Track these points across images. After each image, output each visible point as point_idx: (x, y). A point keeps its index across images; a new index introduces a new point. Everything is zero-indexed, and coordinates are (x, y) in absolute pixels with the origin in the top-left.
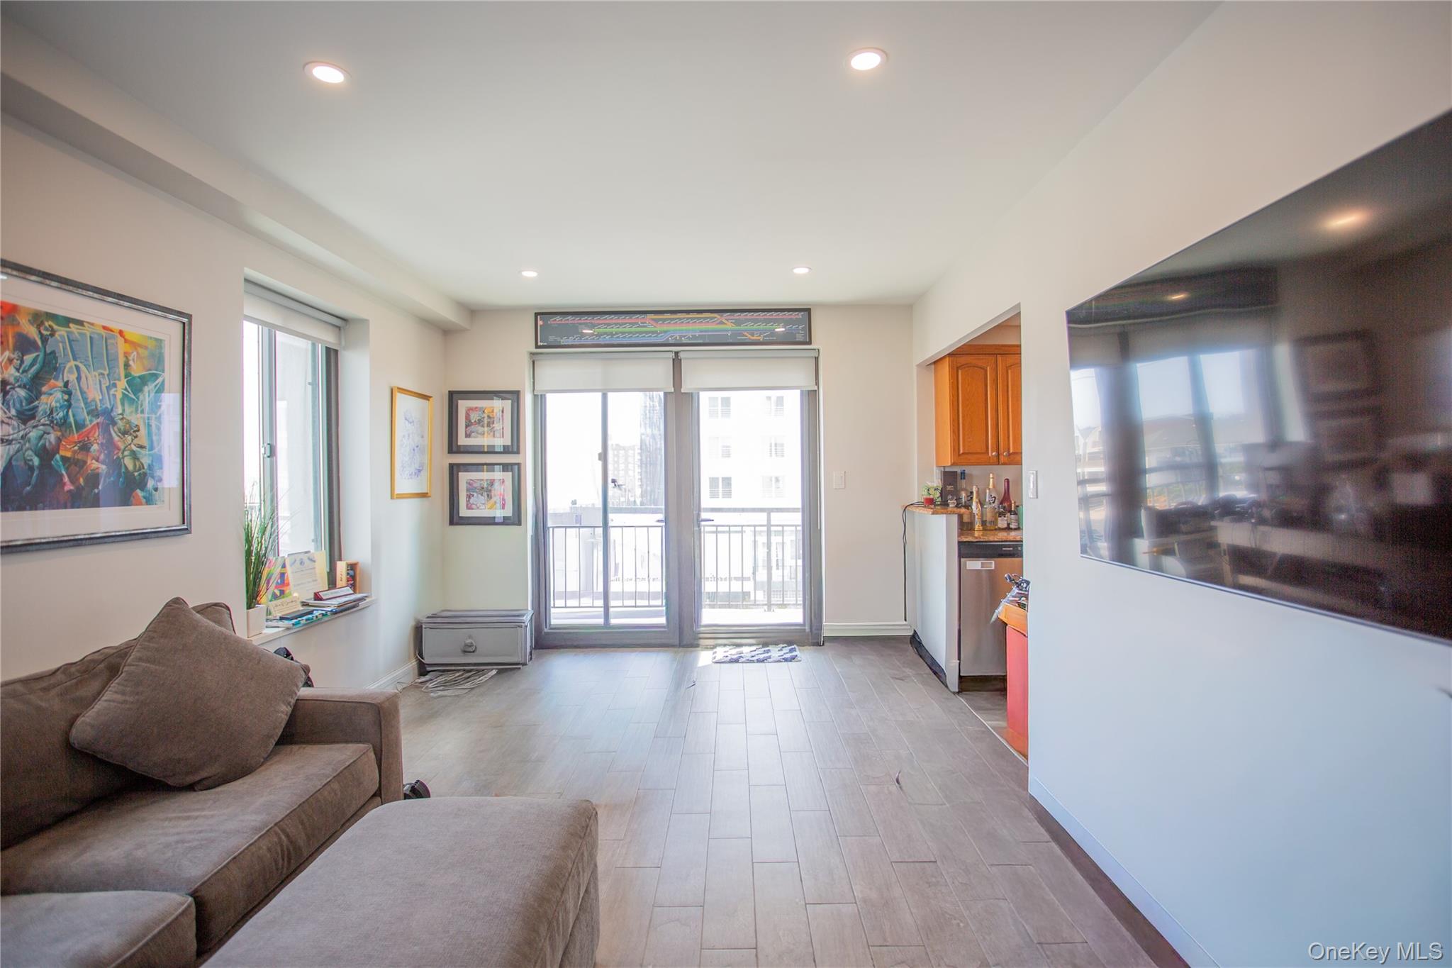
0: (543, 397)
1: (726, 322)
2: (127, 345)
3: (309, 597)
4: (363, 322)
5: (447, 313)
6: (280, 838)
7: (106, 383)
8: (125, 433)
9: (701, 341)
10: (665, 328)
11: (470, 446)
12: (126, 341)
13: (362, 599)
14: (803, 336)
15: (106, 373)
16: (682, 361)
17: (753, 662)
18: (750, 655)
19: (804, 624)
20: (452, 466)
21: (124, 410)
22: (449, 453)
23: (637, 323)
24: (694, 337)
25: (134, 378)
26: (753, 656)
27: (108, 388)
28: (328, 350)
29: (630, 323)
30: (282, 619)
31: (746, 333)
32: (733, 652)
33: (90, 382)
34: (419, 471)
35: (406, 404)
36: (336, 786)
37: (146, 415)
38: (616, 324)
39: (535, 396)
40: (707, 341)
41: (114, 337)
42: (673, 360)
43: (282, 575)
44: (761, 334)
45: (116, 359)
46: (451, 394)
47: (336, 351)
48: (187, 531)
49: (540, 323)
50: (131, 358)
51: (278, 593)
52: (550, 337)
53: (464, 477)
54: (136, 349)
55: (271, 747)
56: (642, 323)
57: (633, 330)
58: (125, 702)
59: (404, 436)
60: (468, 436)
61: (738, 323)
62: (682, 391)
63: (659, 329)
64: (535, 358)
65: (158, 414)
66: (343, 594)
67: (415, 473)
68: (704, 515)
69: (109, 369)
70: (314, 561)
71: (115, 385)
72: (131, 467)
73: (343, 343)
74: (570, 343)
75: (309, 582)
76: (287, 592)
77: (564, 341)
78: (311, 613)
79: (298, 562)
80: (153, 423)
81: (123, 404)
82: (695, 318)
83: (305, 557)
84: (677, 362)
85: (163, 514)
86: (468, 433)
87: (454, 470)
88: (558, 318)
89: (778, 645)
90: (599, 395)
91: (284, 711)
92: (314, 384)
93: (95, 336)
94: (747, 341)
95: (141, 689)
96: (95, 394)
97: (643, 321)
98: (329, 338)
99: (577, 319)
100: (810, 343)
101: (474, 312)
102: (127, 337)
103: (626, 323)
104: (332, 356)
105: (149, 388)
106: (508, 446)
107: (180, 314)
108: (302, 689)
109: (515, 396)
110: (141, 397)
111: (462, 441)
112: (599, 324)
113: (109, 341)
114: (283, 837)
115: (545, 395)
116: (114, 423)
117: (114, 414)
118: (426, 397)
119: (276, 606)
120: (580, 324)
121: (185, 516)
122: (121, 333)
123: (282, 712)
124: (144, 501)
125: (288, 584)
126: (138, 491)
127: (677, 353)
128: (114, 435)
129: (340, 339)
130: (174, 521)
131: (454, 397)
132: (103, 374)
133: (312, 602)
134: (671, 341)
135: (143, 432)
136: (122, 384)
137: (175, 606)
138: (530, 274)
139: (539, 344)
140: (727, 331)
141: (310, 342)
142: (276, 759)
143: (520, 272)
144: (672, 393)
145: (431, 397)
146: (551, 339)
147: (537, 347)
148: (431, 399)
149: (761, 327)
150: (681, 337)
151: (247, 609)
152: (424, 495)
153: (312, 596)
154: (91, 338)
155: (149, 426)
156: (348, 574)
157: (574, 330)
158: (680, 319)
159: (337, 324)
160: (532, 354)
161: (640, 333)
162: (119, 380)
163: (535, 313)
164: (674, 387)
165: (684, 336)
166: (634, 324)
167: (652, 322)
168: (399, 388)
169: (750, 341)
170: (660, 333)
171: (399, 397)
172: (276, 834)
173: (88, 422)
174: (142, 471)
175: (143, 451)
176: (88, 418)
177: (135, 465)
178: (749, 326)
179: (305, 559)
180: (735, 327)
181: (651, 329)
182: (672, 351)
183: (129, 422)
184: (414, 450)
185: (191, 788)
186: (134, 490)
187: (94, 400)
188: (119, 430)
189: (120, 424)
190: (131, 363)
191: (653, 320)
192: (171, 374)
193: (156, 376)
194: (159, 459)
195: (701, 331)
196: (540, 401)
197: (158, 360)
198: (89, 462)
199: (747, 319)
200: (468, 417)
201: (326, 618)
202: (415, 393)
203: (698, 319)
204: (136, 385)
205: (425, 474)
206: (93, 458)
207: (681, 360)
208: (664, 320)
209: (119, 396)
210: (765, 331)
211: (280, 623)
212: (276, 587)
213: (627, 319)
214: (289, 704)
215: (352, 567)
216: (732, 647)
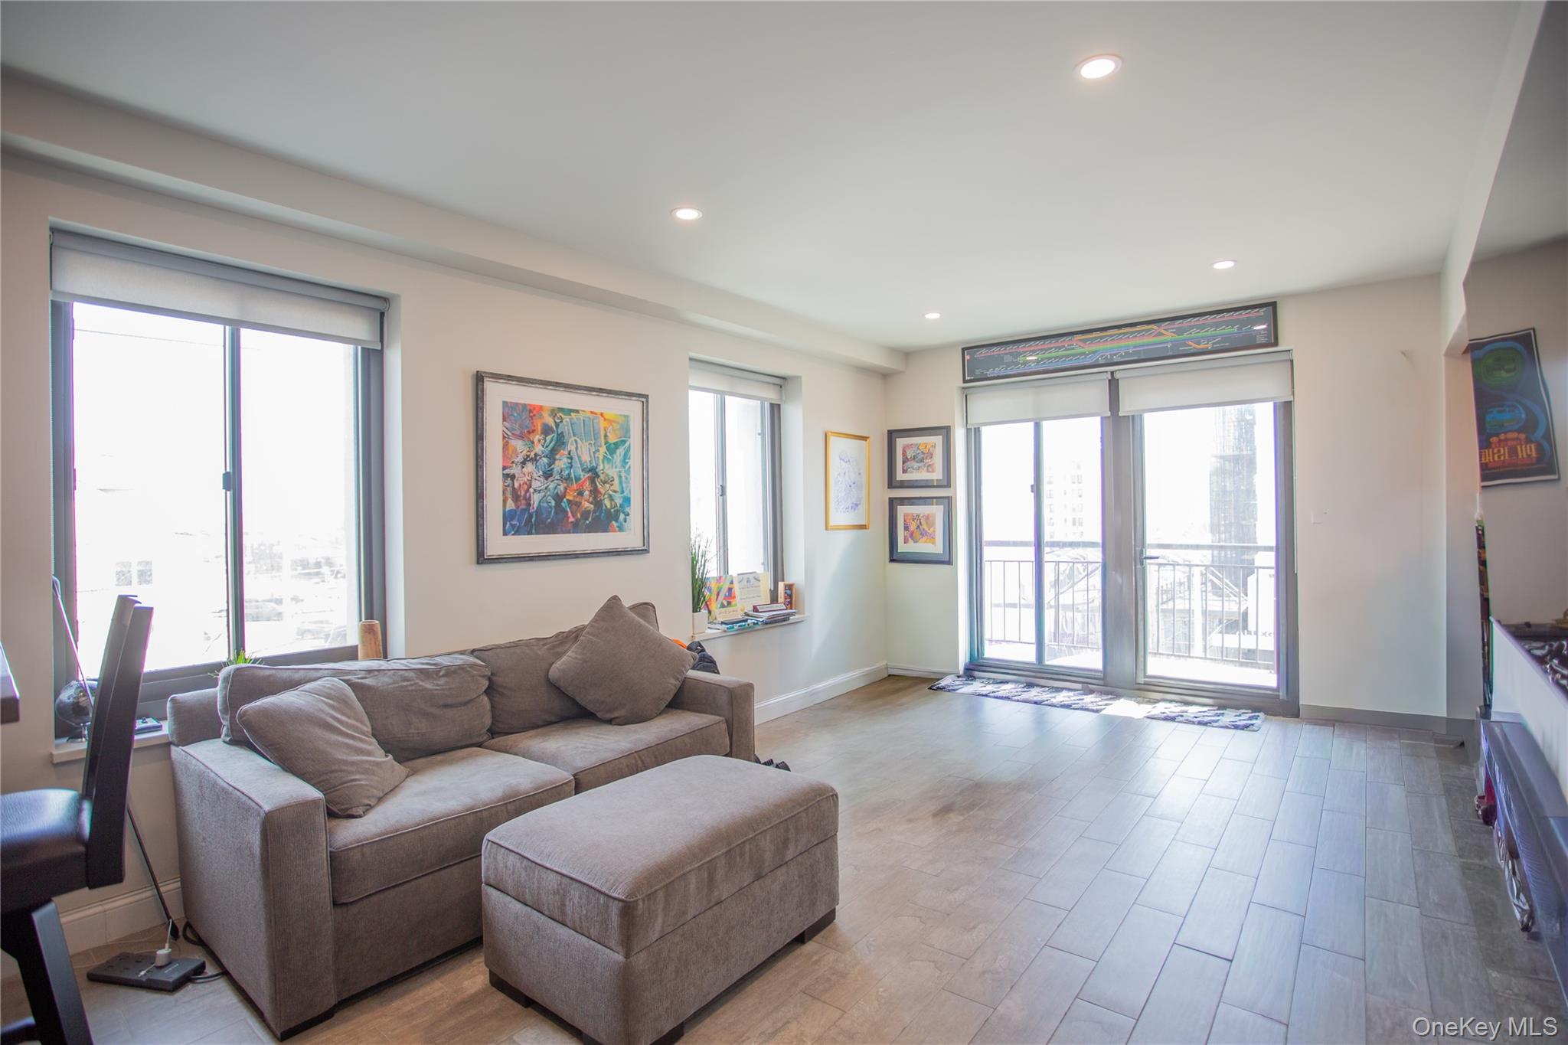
0: (977, 431)
1: (1164, 332)
2: (606, 422)
3: (749, 609)
4: (796, 379)
5: (878, 360)
6: (637, 761)
7: (593, 449)
8: (605, 482)
9: (1135, 358)
10: (1094, 348)
11: (917, 481)
12: (605, 419)
13: (793, 614)
14: (1265, 337)
15: (592, 443)
16: (1120, 381)
17: (1193, 723)
18: (1193, 715)
19: (1278, 689)
20: (892, 500)
21: (604, 467)
22: (889, 488)
23: (1064, 346)
24: (1127, 354)
25: (610, 444)
26: (1196, 717)
27: (594, 453)
28: (772, 405)
29: (1056, 348)
30: (723, 623)
31: (1190, 343)
32: (1174, 709)
33: (583, 449)
34: (857, 505)
35: (838, 445)
36: (687, 739)
37: (618, 470)
38: (1042, 350)
39: (968, 430)
40: (1143, 357)
41: (598, 418)
42: (1110, 381)
43: (730, 589)
44: (1209, 341)
45: (599, 433)
46: (890, 433)
47: (779, 405)
48: (646, 551)
49: (967, 357)
50: (608, 431)
51: (726, 604)
52: (977, 371)
53: (902, 511)
54: (611, 424)
55: (662, 708)
56: (1068, 345)
57: (1060, 353)
58: (576, 658)
59: (839, 474)
60: (904, 471)
61: (1179, 332)
62: (1120, 415)
63: (1087, 349)
64: (967, 391)
65: (627, 467)
66: (780, 608)
67: (852, 507)
68: (1149, 552)
69: (595, 439)
70: (759, 581)
71: (598, 451)
72: (609, 506)
73: (784, 398)
74: (995, 375)
75: (753, 597)
76: (733, 603)
77: (990, 373)
78: (746, 621)
79: (745, 581)
80: (623, 475)
81: (603, 463)
82: (1127, 333)
83: (751, 577)
84: (1113, 384)
85: (629, 538)
86: (905, 468)
87: (893, 503)
88: (984, 351)
89: (1239, 709)
90: (1031, 425)
91: (672, 684)
92: (762, 434)
93: (586, 419)
94: (1192, 351)
95: (585, 652)
96: (586, 458)
97: (1070, 343)
98: (772, 395)
99: (1002, 350)
100: (1276, 344)
101: (908, 355)
102: (606, 417)
103: (1052, 348)
104: (775, 410)
105: (620, 451)
106: (940, 480)
107: (640, 395)
108: (690, 671)
109: (945, 431)
110: (615, 456)
111: (900, 476)
112: (1025, 352)
113: (595, 421)
114: (639, 762)
115: (979, 428)
116: (598, 476)
117: (597, 470)
118: (864, 438)
119: (720, 613)
120: (1007, 354)
121: (646, 539)
122: (602, 414)
123: (671, 684)
124: (617, 529)
125: (734, 597)
126: (613, 522)
127: (1112, 373)
128: (598, 484)
129: (781, 396)
130: (637, 544)
131: (892, 435)
132: (590, 444)
133: (751, 613)
134: (1101, 361)
135: (616, 481)
136: (603, 449)
137: (614, 601)
138: (933, 316)
139: (967, 378)
140: (1167, 342)
141: (759, 402)
142: (664, 716)
143: (924, 315)
144: (1108, 417)
145: (868, 438)
146: (978, 372)
147: (965, 381)
148: (868, 440)
149: (1209, 333)
150: (1112, 355)
151: (693, 612)
152: (862, 527)
153: (752, 608)
154: (584, 421)
155: (620, 477)
156: (786, 593)
157: (998, 361)
158: (1111, 336)
159: (778, 383)
160: (964, 388)
161: (1067, 356)
162: (601, 446)
163: (963, 349)
164: (1110, 410)
165: (1115, 354)
166: (1060, 348)
167: (1079, 344)
168: (832, 432)
169: (1195, 350)
170: (1088, 354)
171: (832, 440)
172: (635, 758)
173: (582, 477)
174: (616, 508)
175: (616, 495)
176: (582, 474)
177: (611, 504)
178: (1194, 333)
179: (749, 579)
180: (1177, 337)
181: (1079, 350)
182: (1107, 372)
183: (607, 475)
184: (850, 486)
185: (610, 722)
186: (611, 521)
187: (586, 462)
188: (601, 480)
189: (602, 477)
190: (608, 434)
191: (1081, 340)
192: (635, 441)
193: (624, 442)
194: (627, 500)
195: (1135, 347)
196: (974, 436)
197: (626, 430)
198: (583, 503)
199: (1190, 326)
200: (904, 454)
201: (758, 627)
202: (851, 435)
203: (1132, 333)
204: (612, 449)
205: (863, 508)
206: (585, 500)
207: (1118, 380)
208: (1092, 339)
209: (601, 457)
210: (1214, 337)
211: (719, 626)
212: (724, 599)
213: (1053, 343)
214: (678, 679)
215: (789, 587)
216: (1180, 704)
